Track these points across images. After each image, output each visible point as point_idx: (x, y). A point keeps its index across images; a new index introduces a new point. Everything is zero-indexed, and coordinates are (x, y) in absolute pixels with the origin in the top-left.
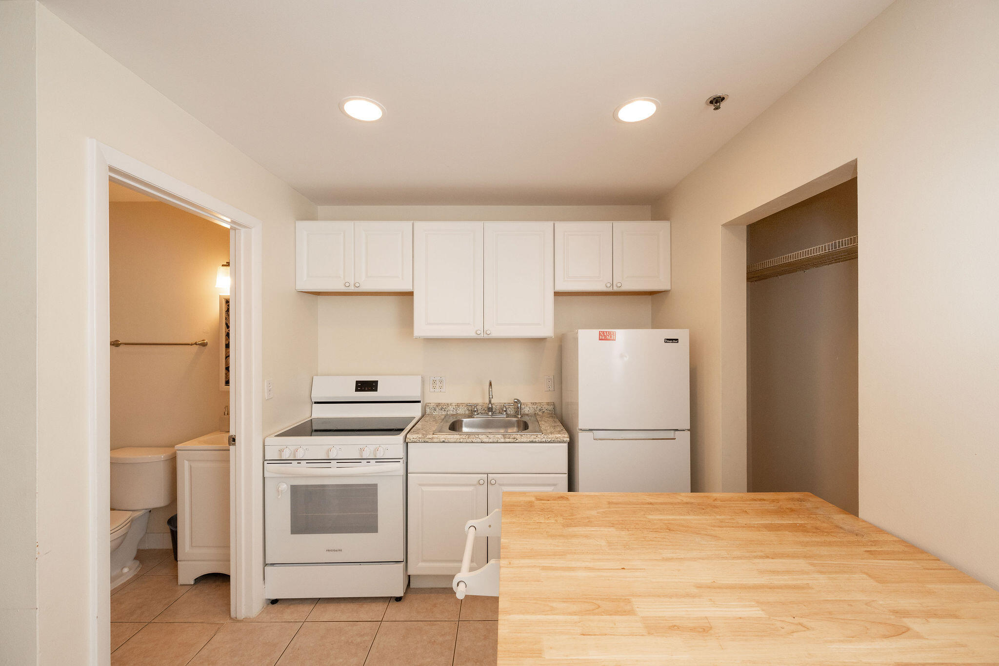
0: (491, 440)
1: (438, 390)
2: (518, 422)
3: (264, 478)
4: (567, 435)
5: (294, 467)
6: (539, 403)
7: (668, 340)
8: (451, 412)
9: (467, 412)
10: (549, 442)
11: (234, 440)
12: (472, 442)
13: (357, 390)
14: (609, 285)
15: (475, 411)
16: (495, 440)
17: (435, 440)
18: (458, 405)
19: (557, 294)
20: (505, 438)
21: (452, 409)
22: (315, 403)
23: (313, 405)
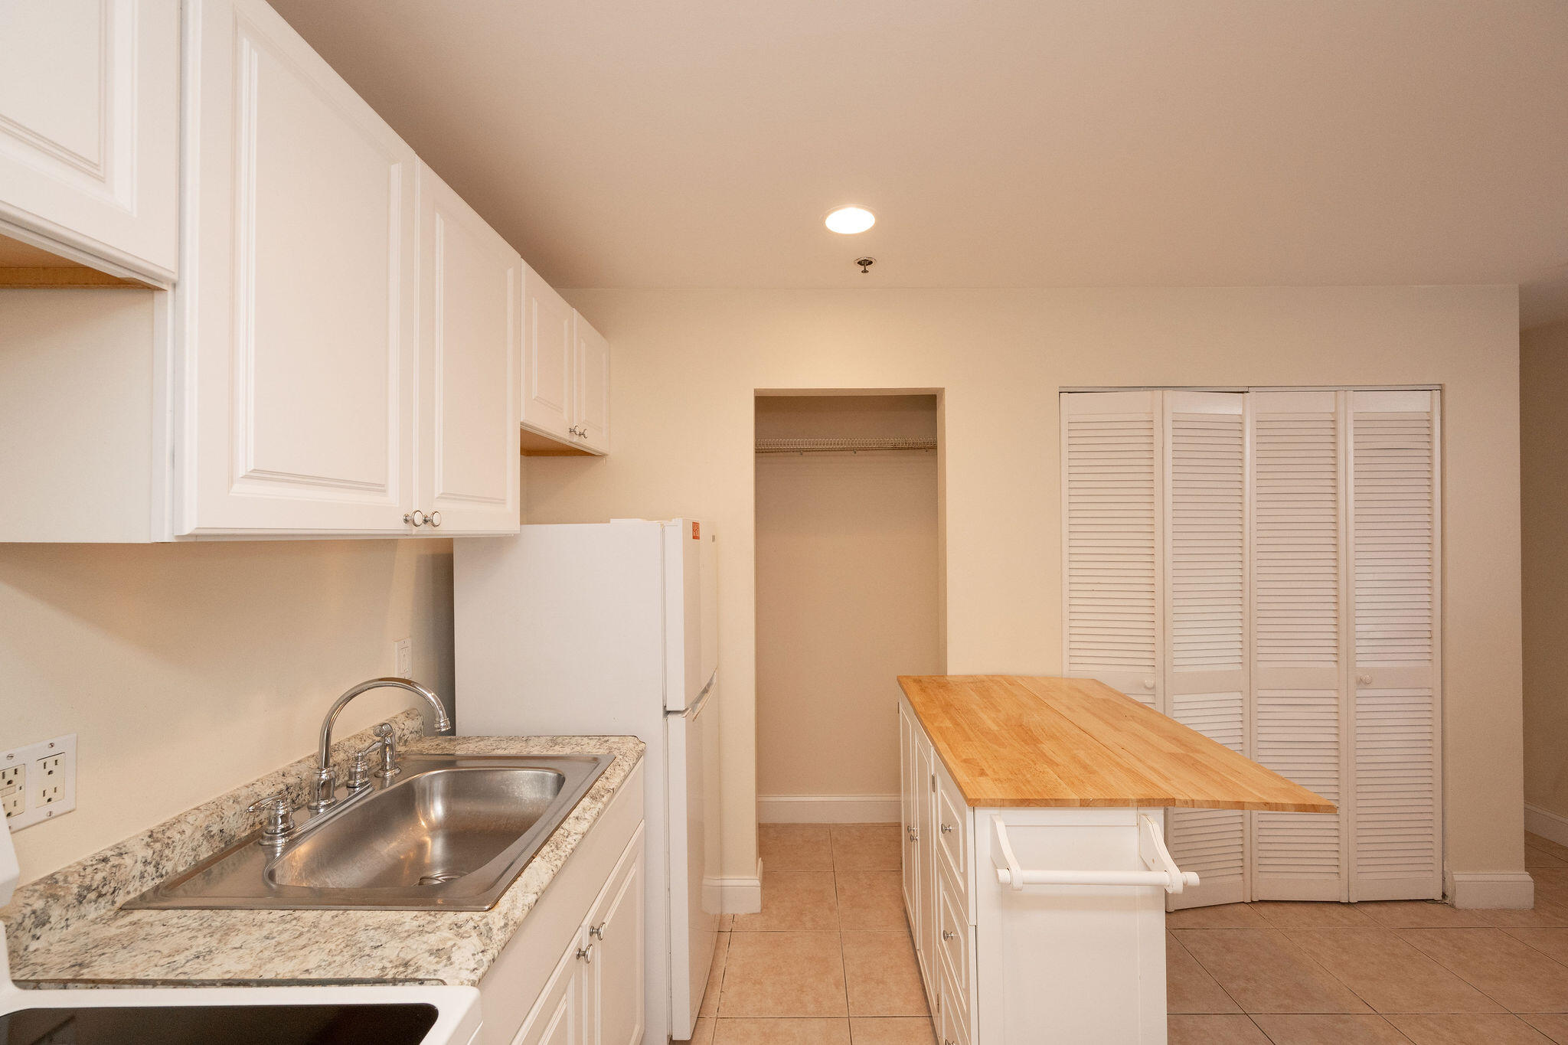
1: (30, 812)
9: (207, 852)
14: (573, 430)
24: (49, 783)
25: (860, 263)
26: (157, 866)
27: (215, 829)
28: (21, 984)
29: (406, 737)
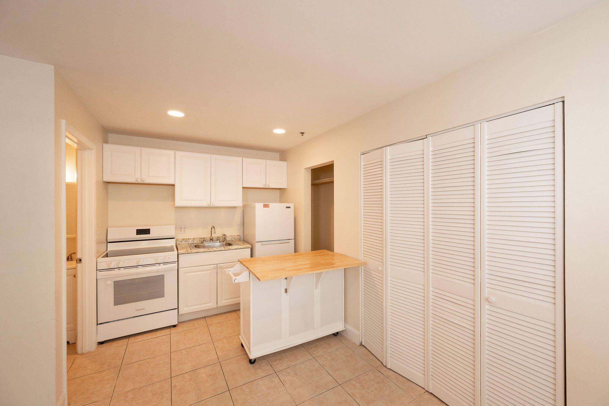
0: (219, 250)
1: (183, 232)
2: (226, 244)
3: (97, 279)
4: (250, 245)
5: (116, 272)
6: (233, 235)
7: (287, 207)
9: (200, 241)
10: (244, 248)
11: (80, 260)
12: (211, 251)
13: (137, 234)
14: (265, 185)
15: (204, 241)
16: (221, 250)
17: (193, 252)
18: (194, 239)
19: (243, 188)
20: (225, 248)
21: (191, 241)
22: (109, 242)
23: (108, 244)
24: (185, 230)
25: (301, 133)
29: (235, 239)
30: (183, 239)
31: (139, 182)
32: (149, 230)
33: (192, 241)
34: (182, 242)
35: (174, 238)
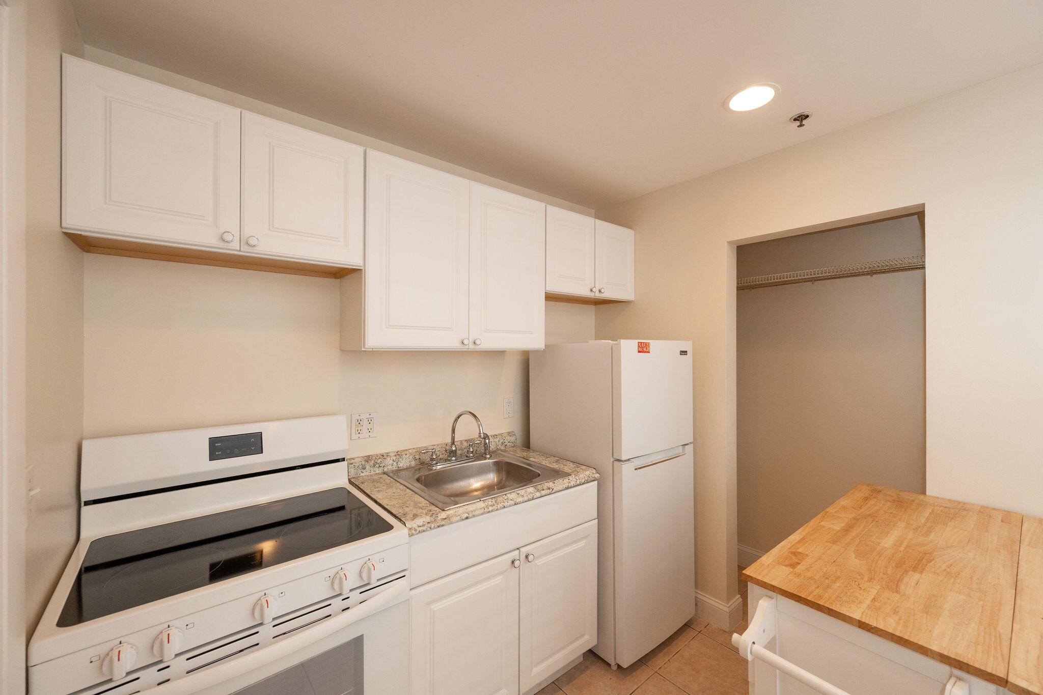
0: (525, 499)
1: (365, 433)
4: (594, 471)
6: (499, 434)
8: (390, 467)
9: (413, 463)
10: (583, 484)
12: (504, 507)
13: (212, 457)
14: (594, 290)
15: (434, 460)
16: (530, 497)
18: (399, 454)
21: (391, 462)
22: (87, 503)
23: (85, 510)
24: (370, 426)
25: (795, 120)
26: (397, 463)
27: (417, 457)
28: (351, 482)
29: (506, 444)
30: (368, 459)
31: (234, 248)
32: (259, 436)
33: (395, 463)
34: (365, 469)
35: (343, 460)
